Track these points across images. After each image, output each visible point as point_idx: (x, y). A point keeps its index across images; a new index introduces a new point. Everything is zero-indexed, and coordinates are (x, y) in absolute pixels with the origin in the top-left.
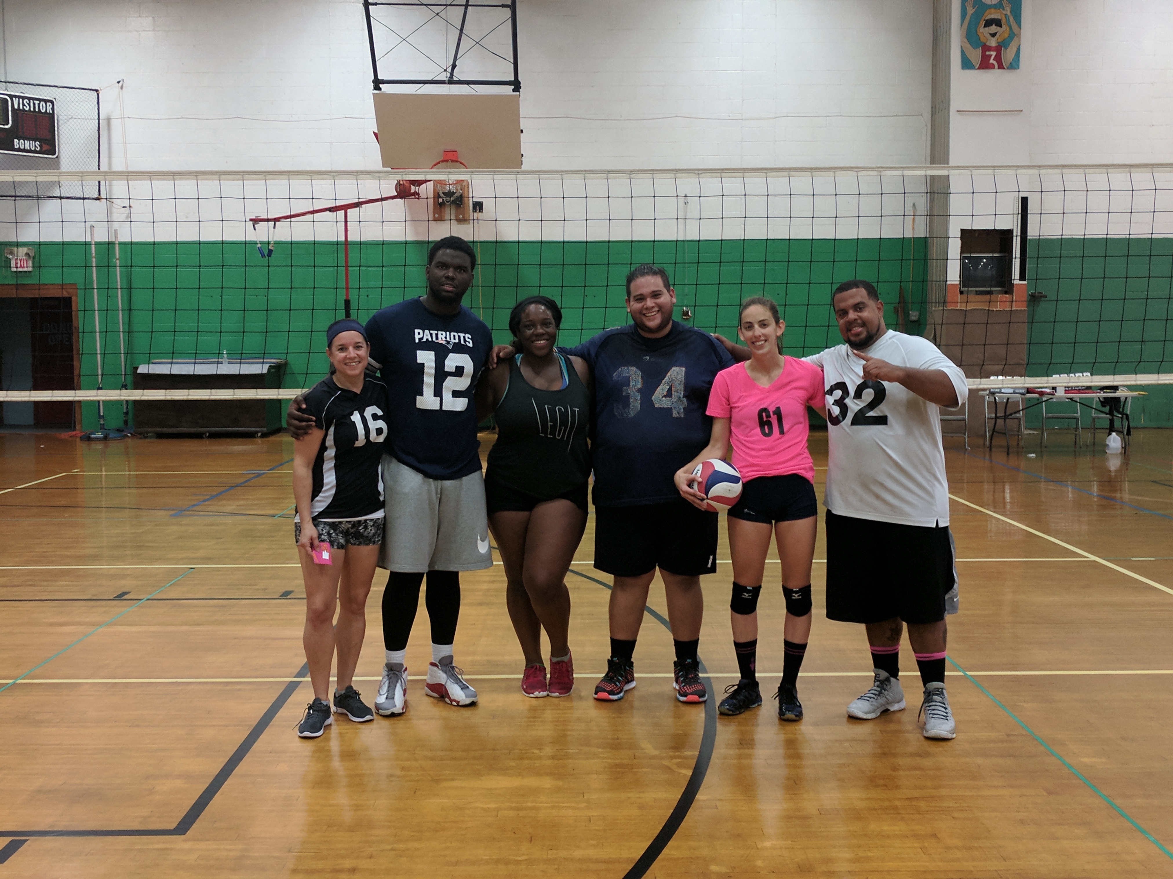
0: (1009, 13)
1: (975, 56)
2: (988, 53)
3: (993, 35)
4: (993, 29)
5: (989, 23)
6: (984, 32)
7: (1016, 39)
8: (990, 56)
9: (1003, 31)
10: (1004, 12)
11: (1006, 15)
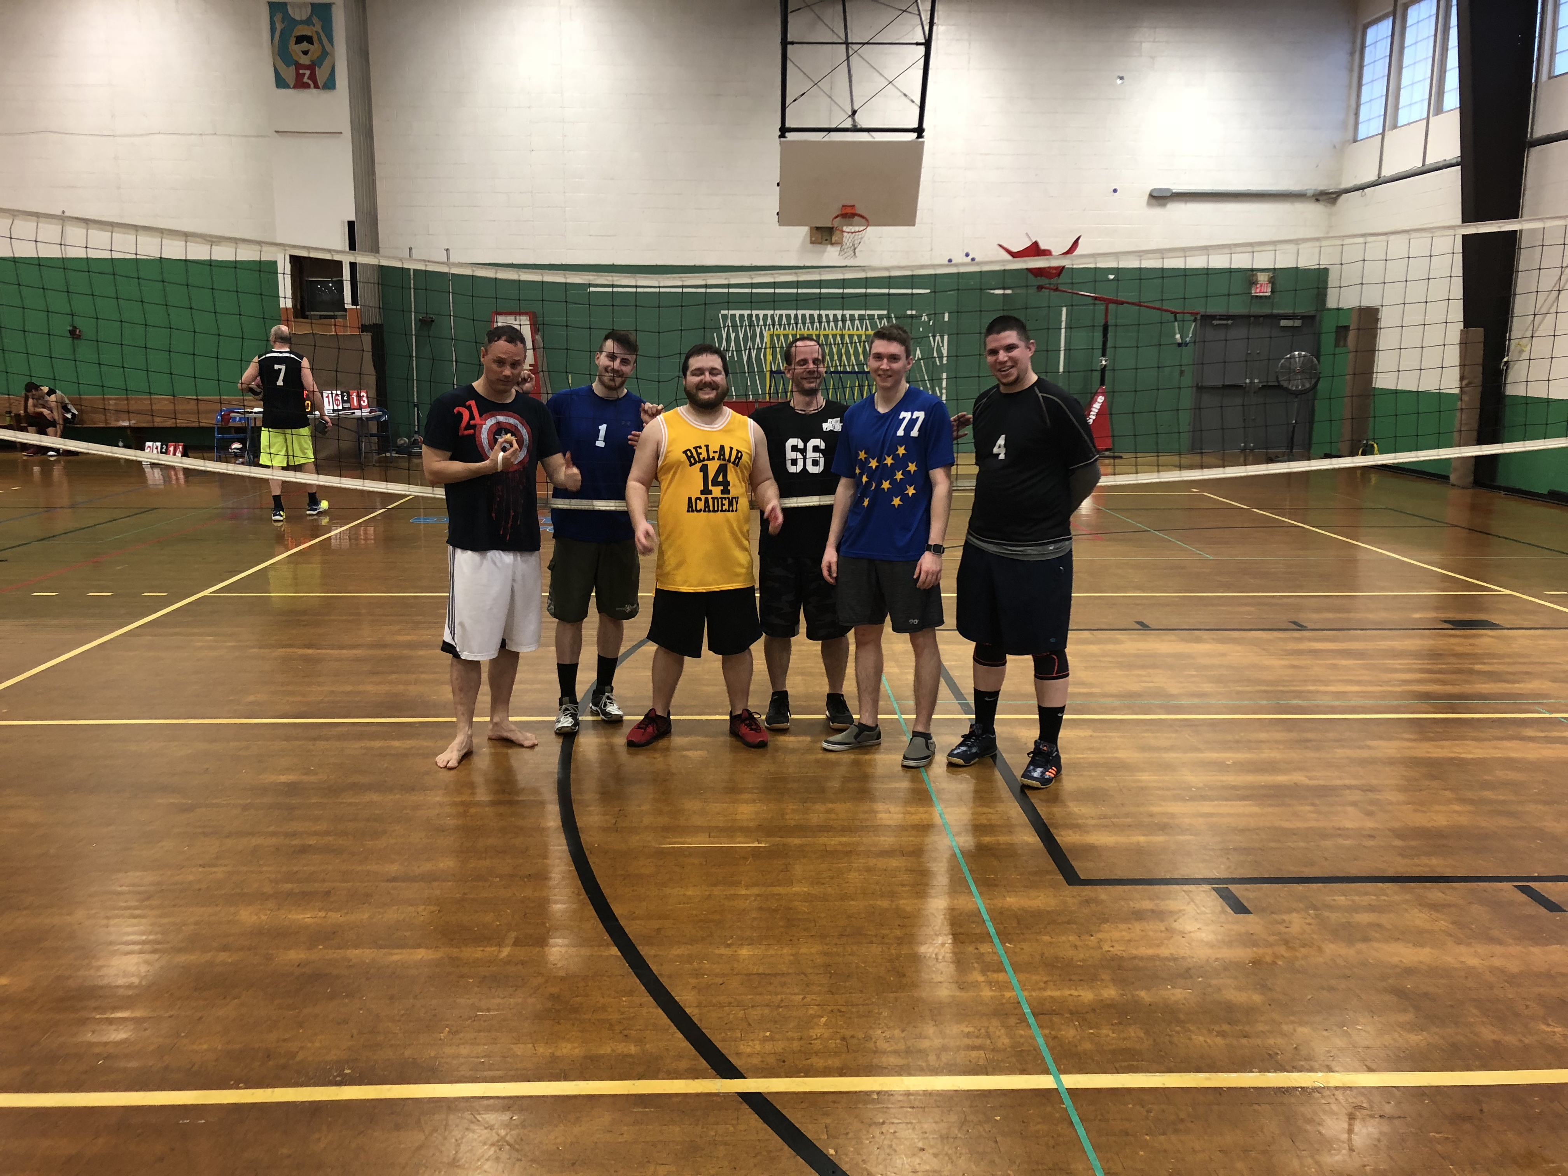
0: (320, 31)
1: (289, 74)
2: (301, 72)
3: (305, 53)
4: (305, 46)
5: (300, 40)
6: (296, 49)
7: (329, 57)
8: (304, 74)
9: (315, 49)
10: (315, 29)
11: (317, 32)
